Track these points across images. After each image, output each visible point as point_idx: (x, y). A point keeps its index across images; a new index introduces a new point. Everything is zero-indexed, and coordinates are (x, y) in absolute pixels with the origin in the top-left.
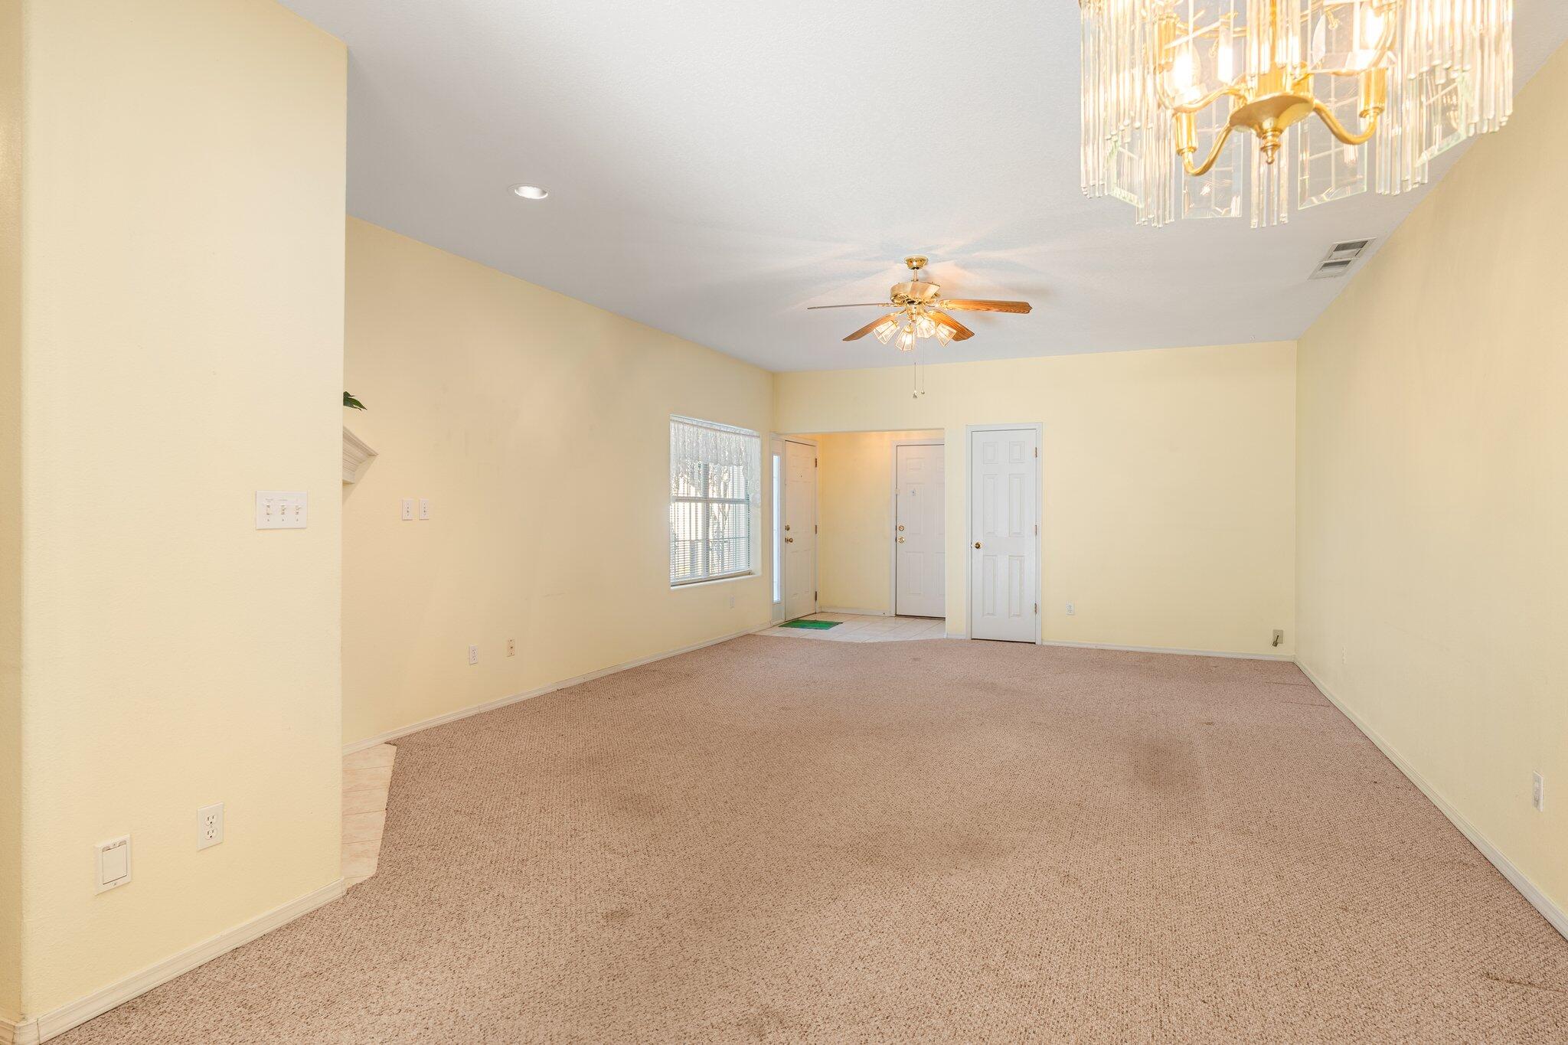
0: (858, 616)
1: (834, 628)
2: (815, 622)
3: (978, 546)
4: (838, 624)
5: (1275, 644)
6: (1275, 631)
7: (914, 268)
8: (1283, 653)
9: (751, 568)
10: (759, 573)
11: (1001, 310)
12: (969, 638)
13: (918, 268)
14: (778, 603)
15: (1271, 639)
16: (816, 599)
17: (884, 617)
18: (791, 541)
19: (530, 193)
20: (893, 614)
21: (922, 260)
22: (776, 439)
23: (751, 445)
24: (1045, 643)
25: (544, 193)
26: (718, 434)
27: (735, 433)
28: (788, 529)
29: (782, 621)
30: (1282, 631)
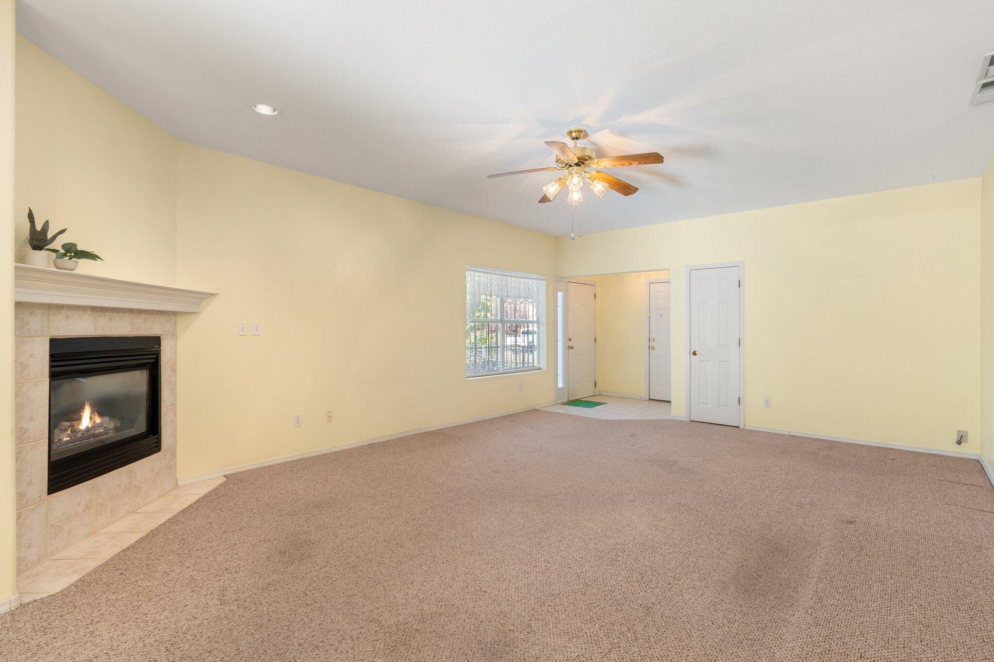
0: (622, 398)
1: (601, 406)
2: (587, 402)
3: (695, 353)
4: (602, 404)
5: (959, 442)
6: (959, 432)
7: (574, 139)
8: (968, 451)
9: (541, 366)
10: (545, 369)
11: (640, 163)
12: (688, 420)
13: (577, 138)
14: (561, 389)
15: (955, 438)
16: (595, 386)
17: (641, 400)
18: (572, 348)
19: (264, 110)
20: (647, 399)
21: (580, 131)
22: (558, 281)
23: (538, 286)
24: (746, 428)
25: (275, 110)
26: (509, 278)
27: (524, 278)
28: (570, 340)
29: (565, 400)
30: (967, 432)
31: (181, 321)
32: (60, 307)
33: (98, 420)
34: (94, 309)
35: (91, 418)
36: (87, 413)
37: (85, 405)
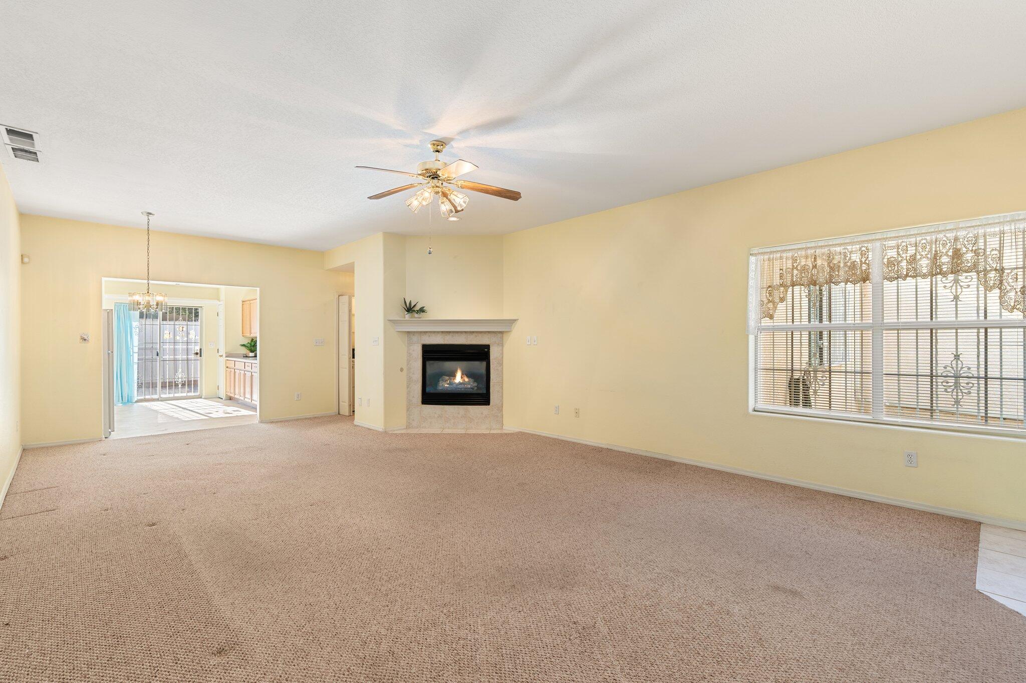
13: (438, 151)
31: (505, 335)
32: (425, 332)
33: (466, 380)
34: (442, 332)
35: (462, 378)
36: (459, 374)
37: (457, 369)
